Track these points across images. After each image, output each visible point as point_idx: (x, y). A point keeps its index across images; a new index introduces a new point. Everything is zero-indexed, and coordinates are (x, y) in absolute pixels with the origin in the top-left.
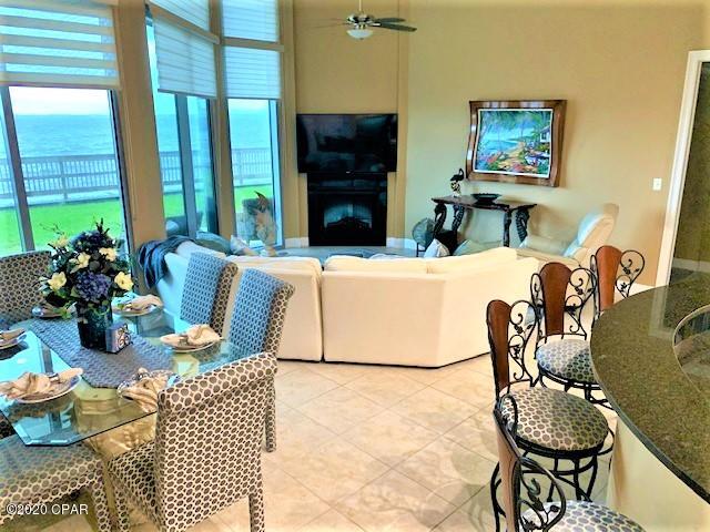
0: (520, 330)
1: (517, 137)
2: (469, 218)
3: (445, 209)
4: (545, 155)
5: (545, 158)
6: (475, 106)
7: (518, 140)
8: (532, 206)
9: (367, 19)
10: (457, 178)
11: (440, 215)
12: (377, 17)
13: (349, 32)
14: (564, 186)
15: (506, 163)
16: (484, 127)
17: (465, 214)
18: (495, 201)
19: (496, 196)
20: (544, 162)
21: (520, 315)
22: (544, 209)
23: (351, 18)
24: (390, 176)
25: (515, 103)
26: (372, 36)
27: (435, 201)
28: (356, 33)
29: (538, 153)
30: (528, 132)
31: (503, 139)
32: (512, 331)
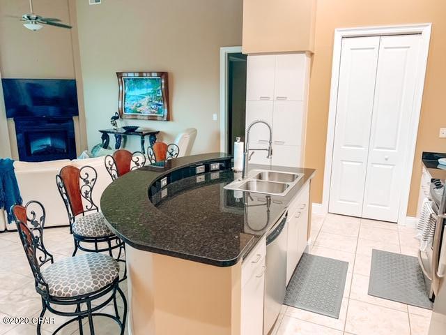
0: (87, 182)
1: (145, 93)
2: (125, 141)
3: (108, 136)
4: (160, 103)
5: (161, 105)
6: (119, 75)
7: (146, 95)
8: (158, 132)
9: (37, 18)
10: (115, 118)
11: (105, 141)
12: (43, 17)
13: (25, 25)
14: (172, 120)
15: (140, 108)
16: (127, 88)
17: (123, 140)
18: (136, 131)
19: (137, 128)
20: (160, 107)
21: (86, 174)
22: (164, 134)
23: (26, 17)
24: (75, 118)
25: (141, 74)
26: (42, 28)
27: (101, 131)
28: (30, 26)
29: (157, 102)
30: (150, 90)
31: (137, 94)
32: (82, 183)
